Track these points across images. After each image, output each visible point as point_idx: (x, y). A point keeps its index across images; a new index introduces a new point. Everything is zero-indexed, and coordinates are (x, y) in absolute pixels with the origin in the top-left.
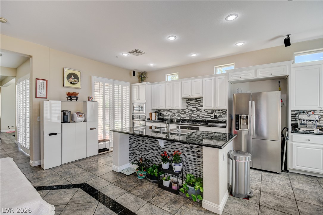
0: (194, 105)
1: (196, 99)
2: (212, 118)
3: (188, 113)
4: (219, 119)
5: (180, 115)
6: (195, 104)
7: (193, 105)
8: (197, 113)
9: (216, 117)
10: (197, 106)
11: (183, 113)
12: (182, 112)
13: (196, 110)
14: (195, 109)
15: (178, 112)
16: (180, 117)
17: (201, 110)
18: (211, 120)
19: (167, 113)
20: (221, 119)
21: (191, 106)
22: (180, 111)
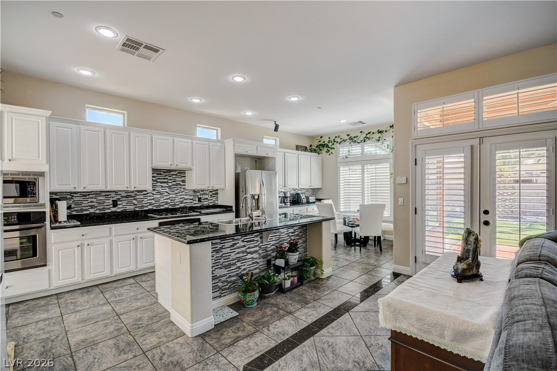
0: (165, 182)
1: (169, 171)
2: (195, 202)
3: (152, 198)
4: (205, 203)
5: (134, 201)
6: (166, 180)
7: (161, 183)
8: (171, 196)
9: (200, 200)
10: (170, 184)
11: (142, 197)
12: (138, 197)
13: (169, 192)
14: (167, 190)
15: (127, 197)
16: (132, 207)
17: (176, 192)
18: (194, 205)
19: (94, 200)
20: (207, 203)
21: (159, 184)
22: (133, 194)
